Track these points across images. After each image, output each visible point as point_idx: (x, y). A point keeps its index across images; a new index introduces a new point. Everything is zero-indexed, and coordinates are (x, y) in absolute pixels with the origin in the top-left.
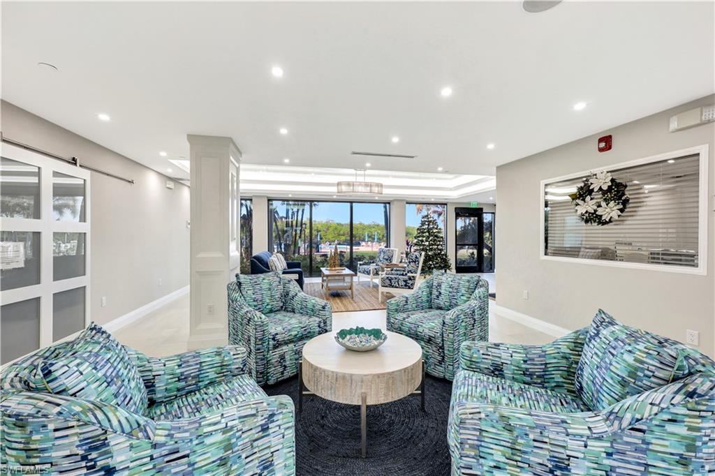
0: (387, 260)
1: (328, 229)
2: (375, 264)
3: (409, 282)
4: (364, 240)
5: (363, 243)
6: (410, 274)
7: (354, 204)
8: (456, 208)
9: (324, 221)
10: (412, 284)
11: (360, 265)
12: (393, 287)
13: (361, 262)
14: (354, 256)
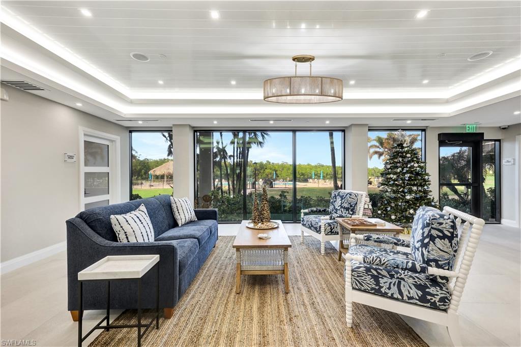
0: (347, 209)
1: (283, 169)
2: (328, 217)
3: (432, 290)
4: (311, 178)
5: (311, 180)
6: (433, 270)
7: (297, 133)
8: (439, 135)
9: (280, 163)
10: (443, 300)
11: (306, 214)
12: (384, 295)
13: (306, 211)
14: (298, 197)
